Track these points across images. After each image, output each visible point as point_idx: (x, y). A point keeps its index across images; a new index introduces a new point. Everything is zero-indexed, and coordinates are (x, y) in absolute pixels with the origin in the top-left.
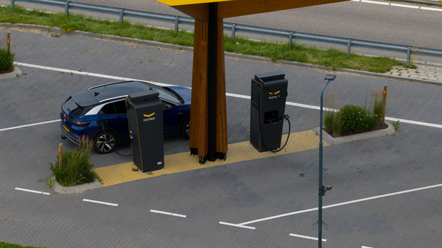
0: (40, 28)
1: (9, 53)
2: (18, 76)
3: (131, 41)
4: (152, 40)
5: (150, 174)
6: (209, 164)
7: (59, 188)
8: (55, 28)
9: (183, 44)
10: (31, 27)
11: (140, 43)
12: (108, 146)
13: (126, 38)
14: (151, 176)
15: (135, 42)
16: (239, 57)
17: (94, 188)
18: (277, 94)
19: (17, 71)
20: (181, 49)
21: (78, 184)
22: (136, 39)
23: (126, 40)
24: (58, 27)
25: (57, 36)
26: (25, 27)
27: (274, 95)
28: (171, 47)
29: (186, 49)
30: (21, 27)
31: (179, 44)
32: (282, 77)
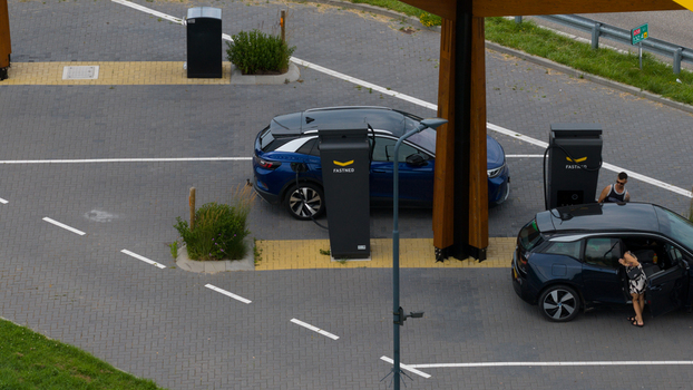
0: (391, 15)
1: (281, 44)
2: (287, 82)
3: (513, 54)
4: (545, 57)
5: (343, 263)
6: (452, 263)
7: (184, 261)
8: (412, 17)
9: (588, 70)
10: (380, 12)
11: (525, 59)
12: (309, 208)
13: (508, 48)
14: (343, 266)
15: (520, 56)
16: (665, 103)
17: (237, 269)
18: (580, 163)
19: (293, 74)
20: (582, 78)
21: (212, 259)
22: (522, 52)
23: (507, 51)
24: (418, 17)
25: (409, 31)
26: (371, 11)
27: (574, 163)
28: (568, 72)
29: (590, 79)
30: (365, 9)
31: (582, 69)
32: (597, 134)
